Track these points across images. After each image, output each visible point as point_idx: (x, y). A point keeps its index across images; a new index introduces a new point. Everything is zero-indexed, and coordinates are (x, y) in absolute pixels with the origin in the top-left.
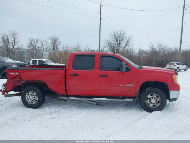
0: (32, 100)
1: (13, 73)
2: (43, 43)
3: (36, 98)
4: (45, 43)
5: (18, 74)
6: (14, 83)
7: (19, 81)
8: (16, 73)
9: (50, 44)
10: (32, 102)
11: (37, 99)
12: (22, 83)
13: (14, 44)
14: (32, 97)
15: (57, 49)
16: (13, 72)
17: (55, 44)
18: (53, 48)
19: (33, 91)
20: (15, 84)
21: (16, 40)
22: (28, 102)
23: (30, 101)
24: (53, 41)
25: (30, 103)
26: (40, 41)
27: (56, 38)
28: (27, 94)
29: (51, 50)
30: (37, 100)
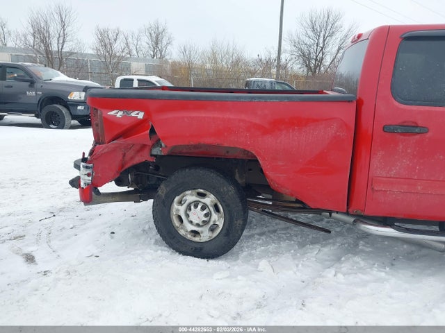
0: (198, 225)
1: (120, 114)
2: (130, 40)
3: (215, 216)
4: (136, 42)
5: (141, 115)
6: (124, 155)
7: (144, 146)
8: (133, 114)
9: (145, 43)
10: (195, 233)
11: (221, 223)
12: (155, 156)
13: (64, 42)
14: (197, 215)
15: (162, 57)
16: (120, 109)
17: (157, 43)
18: (152, 53)
19: (202, 191)
20: (127, 158)
21: (68, 29)
22: (182, 232)
23: (191, 228)
24: (154, 35)
25: (189, 236)
26: (121, 37)
27: (160, 30)
28: (177, 199)
29: (148, 57)
30: (221, 226)
